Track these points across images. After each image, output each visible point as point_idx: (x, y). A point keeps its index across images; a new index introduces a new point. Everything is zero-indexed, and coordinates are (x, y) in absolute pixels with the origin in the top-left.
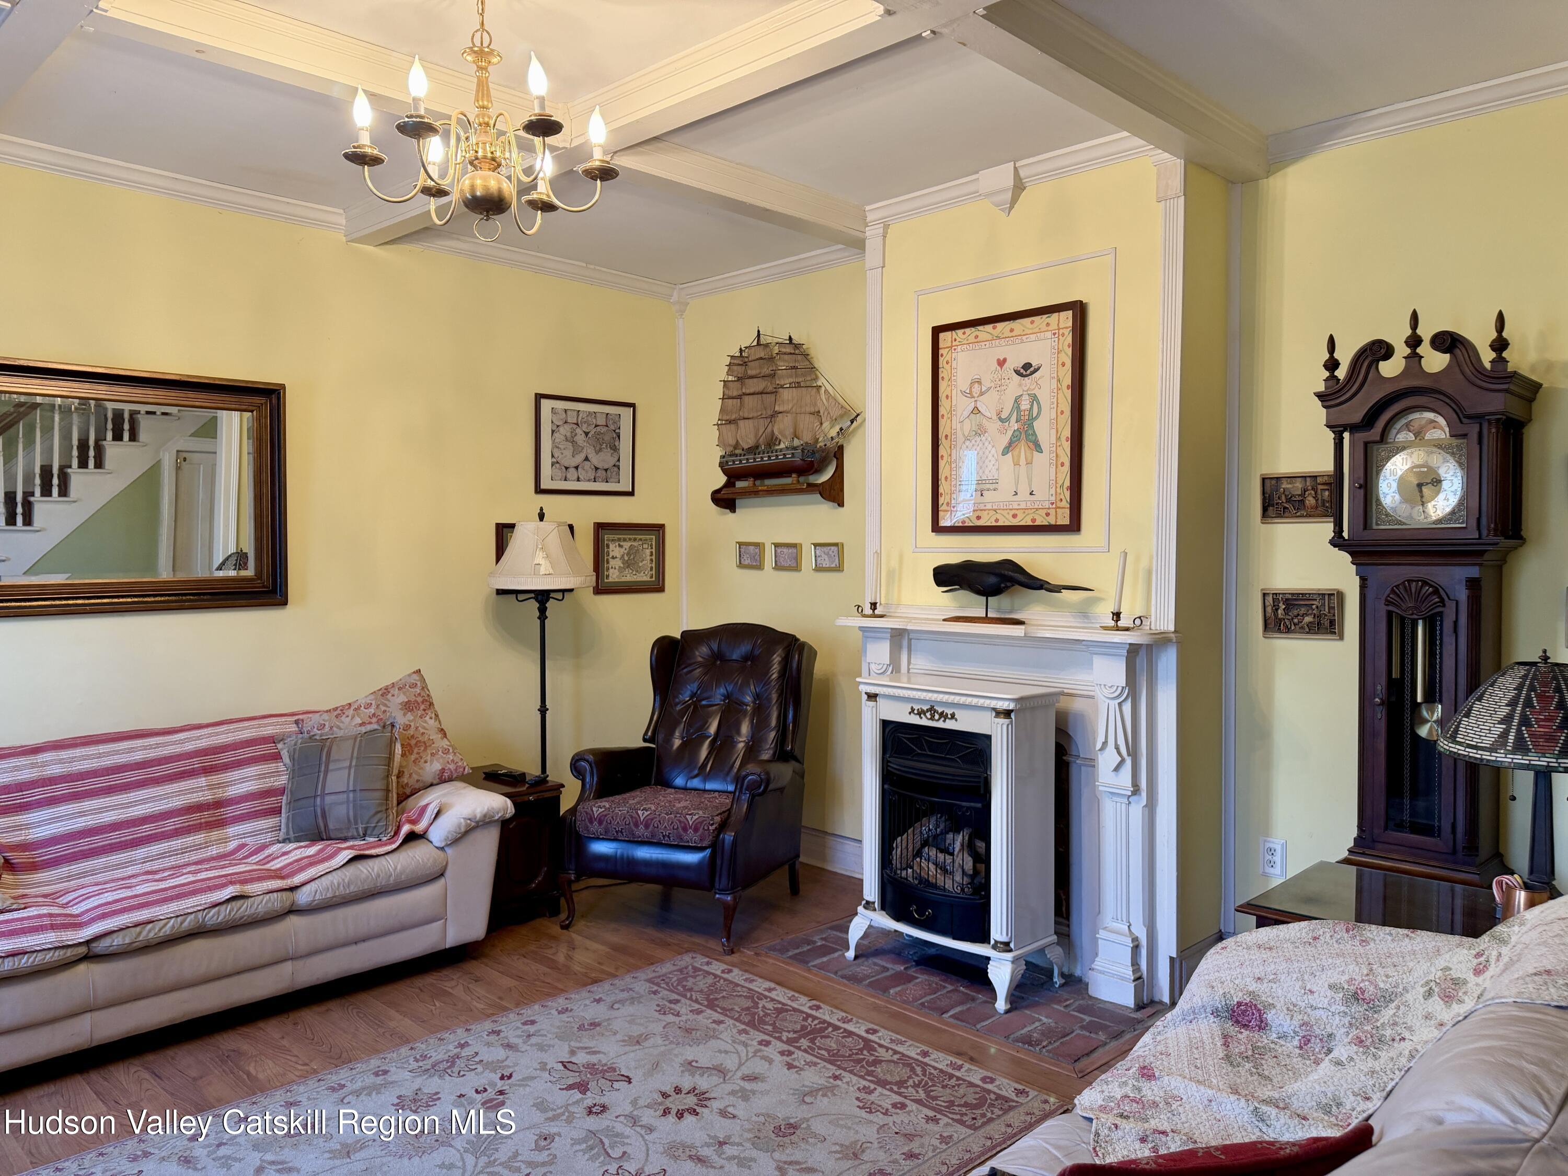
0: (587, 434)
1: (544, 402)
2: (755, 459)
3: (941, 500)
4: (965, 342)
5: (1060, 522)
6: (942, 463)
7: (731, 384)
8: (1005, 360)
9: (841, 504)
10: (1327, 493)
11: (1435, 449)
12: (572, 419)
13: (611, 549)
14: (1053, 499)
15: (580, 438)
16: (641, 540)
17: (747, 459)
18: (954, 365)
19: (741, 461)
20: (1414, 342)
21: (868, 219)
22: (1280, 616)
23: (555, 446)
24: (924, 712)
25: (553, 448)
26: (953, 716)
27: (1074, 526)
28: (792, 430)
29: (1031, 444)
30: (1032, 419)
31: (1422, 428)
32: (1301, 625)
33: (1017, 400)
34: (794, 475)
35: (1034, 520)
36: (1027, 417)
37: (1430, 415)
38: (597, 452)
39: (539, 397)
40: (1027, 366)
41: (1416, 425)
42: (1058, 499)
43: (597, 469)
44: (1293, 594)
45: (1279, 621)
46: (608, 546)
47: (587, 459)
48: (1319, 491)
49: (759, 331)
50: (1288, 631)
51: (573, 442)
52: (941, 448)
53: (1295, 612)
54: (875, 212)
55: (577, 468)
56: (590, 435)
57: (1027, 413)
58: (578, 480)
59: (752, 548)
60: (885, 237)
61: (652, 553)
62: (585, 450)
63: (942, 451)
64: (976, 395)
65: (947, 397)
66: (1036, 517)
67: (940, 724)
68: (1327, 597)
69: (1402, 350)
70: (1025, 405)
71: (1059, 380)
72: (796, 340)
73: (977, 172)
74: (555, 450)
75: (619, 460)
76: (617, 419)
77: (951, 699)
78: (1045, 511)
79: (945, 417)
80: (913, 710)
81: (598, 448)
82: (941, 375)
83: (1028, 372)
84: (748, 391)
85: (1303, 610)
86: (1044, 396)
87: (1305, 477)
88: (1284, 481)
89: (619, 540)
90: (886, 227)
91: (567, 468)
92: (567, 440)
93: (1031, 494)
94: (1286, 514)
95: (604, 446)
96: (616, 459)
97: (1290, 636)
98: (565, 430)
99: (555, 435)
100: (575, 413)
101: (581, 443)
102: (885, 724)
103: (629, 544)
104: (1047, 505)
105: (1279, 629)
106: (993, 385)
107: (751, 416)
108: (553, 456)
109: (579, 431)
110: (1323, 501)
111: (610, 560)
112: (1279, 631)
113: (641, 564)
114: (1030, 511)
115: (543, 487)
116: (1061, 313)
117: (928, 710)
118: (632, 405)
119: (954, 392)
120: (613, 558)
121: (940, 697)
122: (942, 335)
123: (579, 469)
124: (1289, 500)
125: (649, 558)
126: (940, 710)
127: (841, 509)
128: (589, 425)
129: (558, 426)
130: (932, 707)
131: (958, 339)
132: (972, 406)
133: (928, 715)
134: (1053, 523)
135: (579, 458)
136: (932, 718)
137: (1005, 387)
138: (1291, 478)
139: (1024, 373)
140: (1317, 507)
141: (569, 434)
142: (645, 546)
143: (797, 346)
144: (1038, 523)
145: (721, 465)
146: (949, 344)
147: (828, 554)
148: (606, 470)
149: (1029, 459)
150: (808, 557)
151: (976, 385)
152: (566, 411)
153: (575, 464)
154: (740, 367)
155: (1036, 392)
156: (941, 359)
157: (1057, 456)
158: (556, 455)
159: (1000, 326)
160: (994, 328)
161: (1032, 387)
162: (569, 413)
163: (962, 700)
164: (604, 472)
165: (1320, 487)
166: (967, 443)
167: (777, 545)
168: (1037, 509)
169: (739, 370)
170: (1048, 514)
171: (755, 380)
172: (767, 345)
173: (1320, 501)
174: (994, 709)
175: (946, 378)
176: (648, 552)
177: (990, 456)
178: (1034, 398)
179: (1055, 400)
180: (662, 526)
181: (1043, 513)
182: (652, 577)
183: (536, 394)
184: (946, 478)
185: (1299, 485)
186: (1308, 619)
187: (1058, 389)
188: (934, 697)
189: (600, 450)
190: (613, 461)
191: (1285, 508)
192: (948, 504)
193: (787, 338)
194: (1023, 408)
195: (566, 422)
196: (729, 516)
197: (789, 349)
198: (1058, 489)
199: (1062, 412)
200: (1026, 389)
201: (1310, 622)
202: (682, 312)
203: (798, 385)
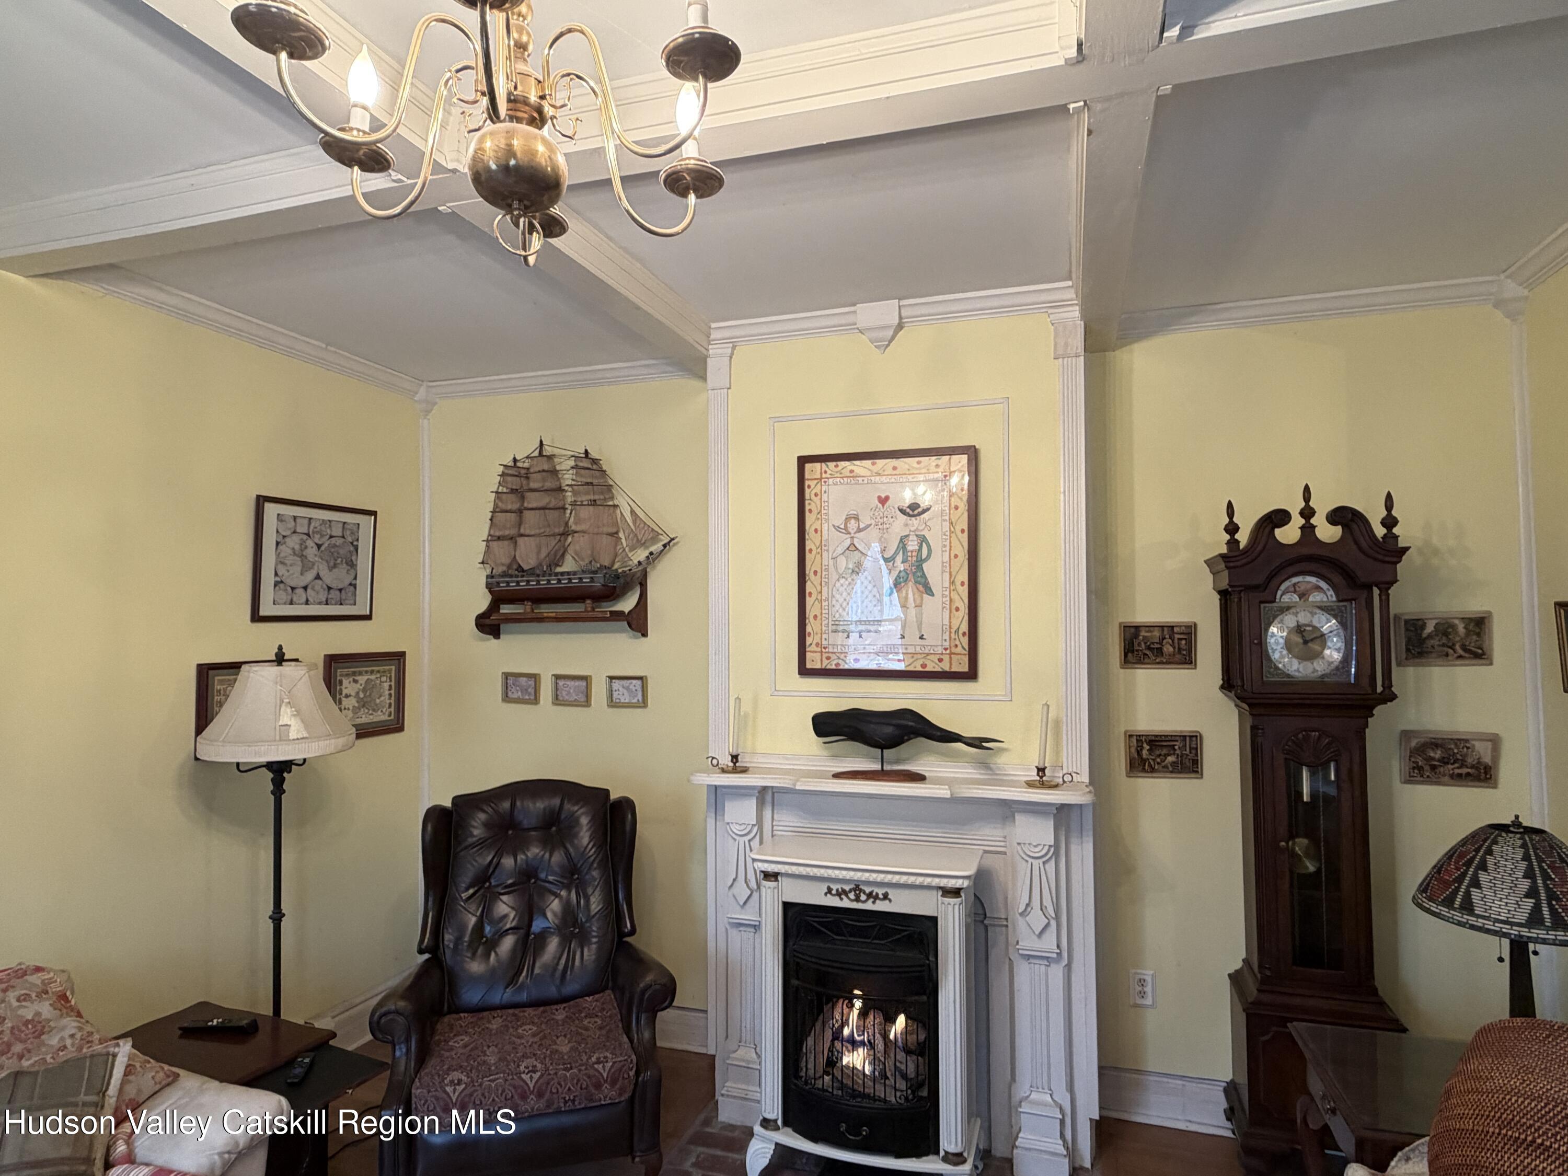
0: (319, 546)
1: (268, 506)
2: (538, 582)
3: (809, 640)
4: (838, 475)
5: (956, 668)
6: (809, 601)
7: (504, 496)
8: (887, 498)
9: (645, 635)
10: (1183, 642)
11: (1318, 611)
12: (302, 528)
13: (343, 687)
14: (947, 644)
15: (311, 552)
16: (378, 672)
17: (528, 581)
18: (825, 497)
19: (518, 583)
20: (1308, 513)
21: (712, 337)
22: (1144, 756)
23: (280, 562)
24: (845, 893)
25: (276, 565)
26: (886, 897)
27: (971, 675)
28: (589, 552)
29: (921, 587)
30: (920, 562)
31: (1307, 591)
32: (1163, 764)
33: (903, 541)
34: (588, 601)
35: (924, 666)
36: (915, 559)
37: (1313, 580)
38: (331, 569)
39: (261, 501)
40: (914, 506)
41: (1302, 588)
42: (953, 644)
43: (329, 588)
44: (1156, 736)
45: (1143, 761)
46: (341, 683)
47: (318, 577)
48: (1176, 641)
49: (541, 442)
50: (1153, 770)
51: (302, 557)
52: (808, 584)
53: (1158, 752)
54: (720, 330)
55: (305, 588)
56: (323, 548)
57: (914, 554)
58: (307, 603)
59: (523, 680)
60: (731, 357)
61: (390, 686)
62: (316, 567)
63: (809, 587)
64: (852, 532)
65: (816, 531)
66: (927, 662)
67: (869, 906)
68: (1188, 739)
69: (1297, 521)
70: (912, 545)
71: (951, 523)
72: (594, 454)
73: (854, 305)
74: (280, 567)
75: (355, 578)
76: (355, 528)
77: (880, 878)
78: (938, 656)
79: (814, 552)
80: (829, 891)
81: (332, 564)
82: (807, 508)
83: (916, 512)
84: (530, 506)
85: (1164, 751)
86: (935, 538)
87: (1163, 627)
88: (1143, 629)
89: (354, 674)
90: (734, 348)
91: (293, 589)
92: (295, 554)
93: (921, 638)
94: (1146, 660)
95: (339, 561)
96: (352, 577)
97: (1154, 775)
98: (293, 542)
99: (280, 547)
100: (306, 521)
101: (311, 558)
102: (787, 906)
103: (366, 678)
104: (940, 650)
105: (1144, 769)
106: (873, 522)
107: (532, 533)
108: (276, 574)
109: (310, 543)
110: (1179, 649)
111: (343, 699)
112: (1144, 770)
113: (378, 701)
114: (919, 656)
115: (262, 613)
116: (954, 457)
117: (850, 891)
118: (374, 513)
119: (825, 527)
120: (347, 696)
121: (866, 876)
122: (808, 466)
123: (309, 590)
124: (1149, 648)
125: (387, 692)
126: (868, 890)
127: (643, 639)
128: (322, 536)
129: (284, 537)
130: (857, 886)
131: (829, 472)
132: (848, 542)
133: (852, 896)
134: (947, 669)
135: (310, 576)
136: (857, 899)
137: (888, 526)
138: (1150, 627)
139: (911, 513)
140: (1174, 655)
141: (297, 547)
142: (384, 679)
143: (595, 461)
144: (929, 668)
145: (489, 586)
146: (819, 476)
147: (627, 688)
148: (340, 590)
149: (918, 602)
150: (599, 691)
151: (853, 521)
152: (295, 518)
153: (303, 584)
154: (515, 478)
155: (925, 533)
156: (807, 491)
157: (951, 600)
158: (280, 574)
159: (880, 463)
160: (873, 464)
161: (921, 528)
162: (298, 520)
163: (896, 879)
164: (338, 592)
165: (1177, 636)
166: (842, 581)
167: (558, 677)
168: (928, 654)
169: (514, 483)
170: (940, 660)
171: (537, 494)
172: (550, 458)
173: (1177, 650)
174: (941, 888)
175: (815, 511)
176: (386, 685)
177: (870, 597)
178: (923, 540)
179: (947, 543)
180: (402, 655)
181: (935, 658)
182: (390, 715)
183: (258, 497)
184: (815, 617)
185: (1157, 633)
186: (1170, 759)
187: (951, 532)
188: (858, 876)
189: (335, 566)
190: (348, 579)
191: (1145, 654)
192: (817, 645)
193: (583, 451)
194: (909, 548)
195: (295, 532)
196: (493, 642)
197: (586, 464)
198: (953, 635)
199: (956, 556)
200: (913, 529)
201: (1174, 762)
202: (427, 412)
203: (594, 503)
